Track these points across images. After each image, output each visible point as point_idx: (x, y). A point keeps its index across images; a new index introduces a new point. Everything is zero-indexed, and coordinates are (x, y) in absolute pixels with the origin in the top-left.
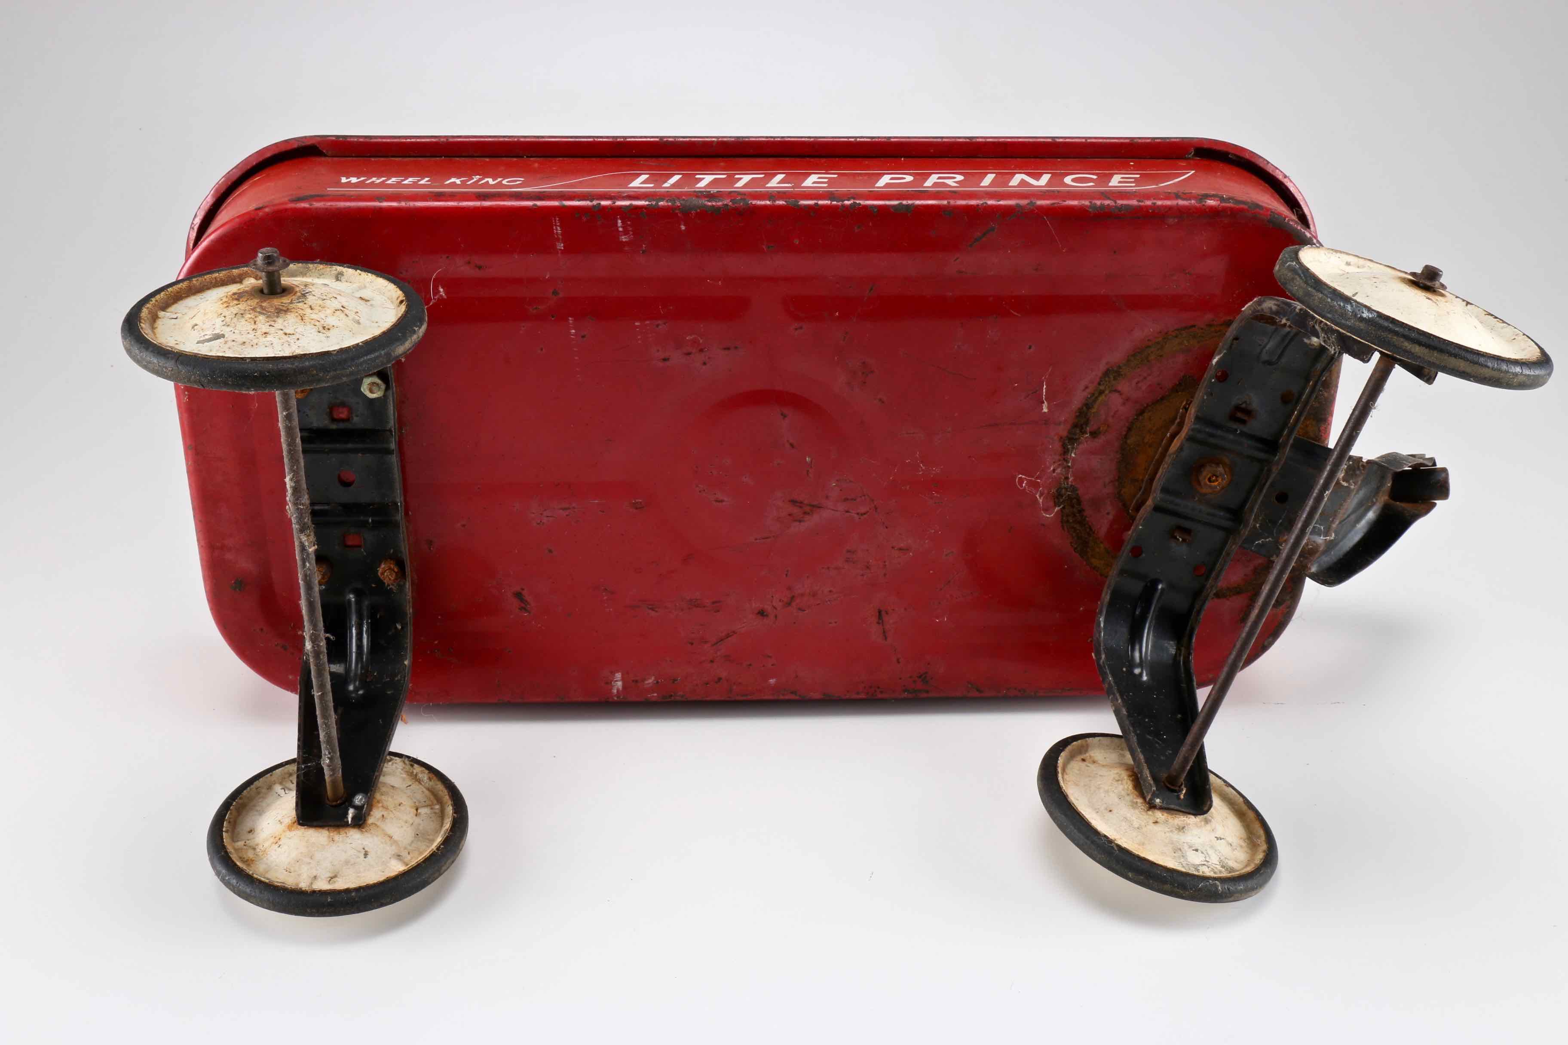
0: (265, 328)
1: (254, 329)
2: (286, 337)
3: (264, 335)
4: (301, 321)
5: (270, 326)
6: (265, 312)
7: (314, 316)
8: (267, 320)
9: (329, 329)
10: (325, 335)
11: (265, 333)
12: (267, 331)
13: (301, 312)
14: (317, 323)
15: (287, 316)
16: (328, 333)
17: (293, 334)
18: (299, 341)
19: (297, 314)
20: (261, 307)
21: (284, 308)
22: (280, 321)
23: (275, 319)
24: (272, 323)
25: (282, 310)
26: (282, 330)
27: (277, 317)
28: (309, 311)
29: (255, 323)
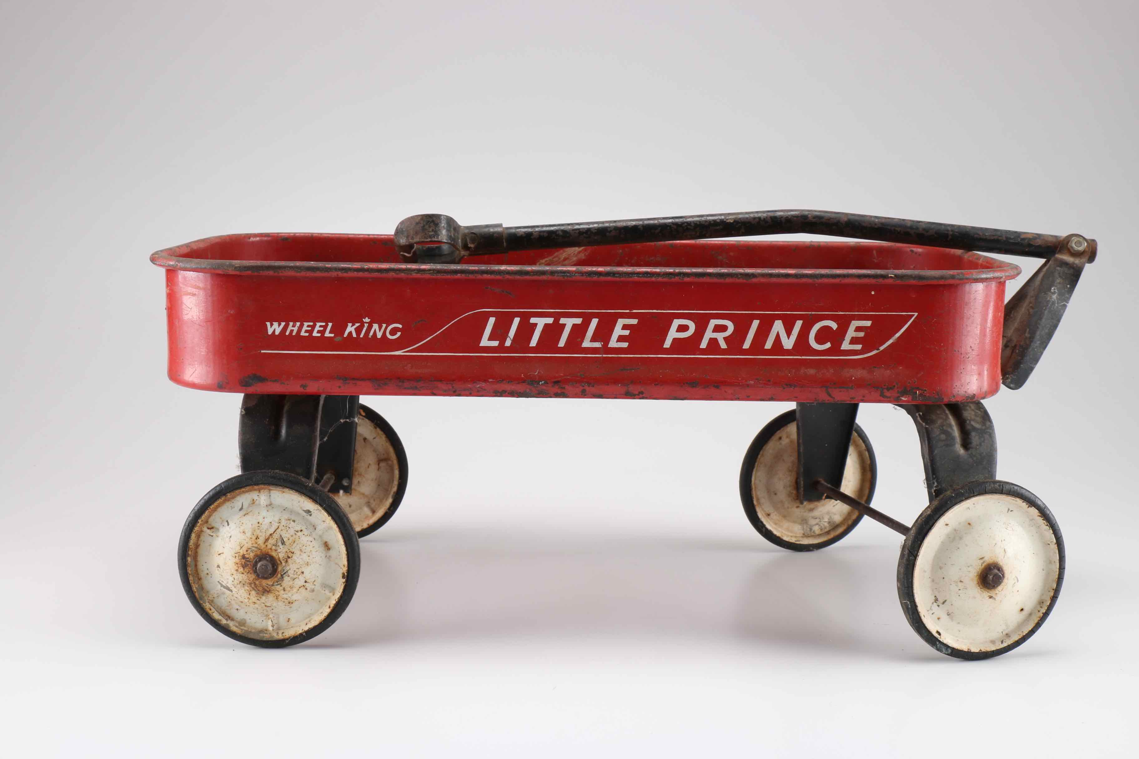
0: (254, 599)
1: (248, 598)
2: (265, 608)
3: (253, 603)
4: (276, 600)
5: (258, 599)
6: (256, 590)
7: (285, 596)
8: (256, 595)
9: (292, 603)
10: (289, 607)
11: (254, 603)
12: (256, 602)
13: (277, 593)
14: (286, 601)
15: (268, 595)
16: (291, 605)
17: (270, 607)
18: (273, 610)
19: (275, 595)
20: (255, 584)
21: (268, 590)
22: (264, 598)
23: (261, 596)
24: (259, 598)
25: (266, 590)
26: (264, 603)
27: (263, 595)
28: (282, 592)
29: (250, 594)
